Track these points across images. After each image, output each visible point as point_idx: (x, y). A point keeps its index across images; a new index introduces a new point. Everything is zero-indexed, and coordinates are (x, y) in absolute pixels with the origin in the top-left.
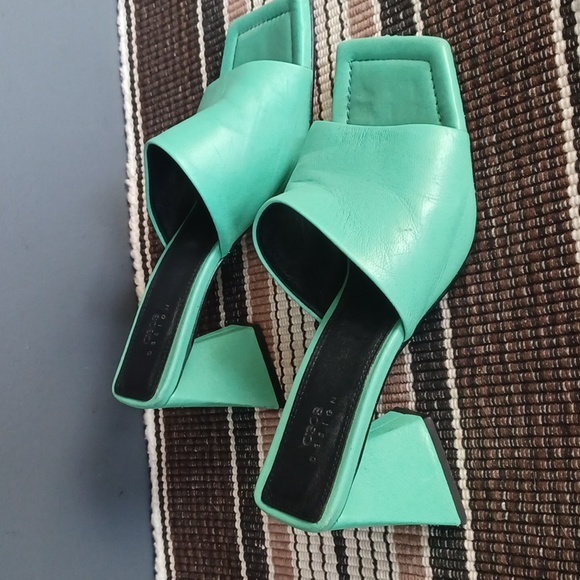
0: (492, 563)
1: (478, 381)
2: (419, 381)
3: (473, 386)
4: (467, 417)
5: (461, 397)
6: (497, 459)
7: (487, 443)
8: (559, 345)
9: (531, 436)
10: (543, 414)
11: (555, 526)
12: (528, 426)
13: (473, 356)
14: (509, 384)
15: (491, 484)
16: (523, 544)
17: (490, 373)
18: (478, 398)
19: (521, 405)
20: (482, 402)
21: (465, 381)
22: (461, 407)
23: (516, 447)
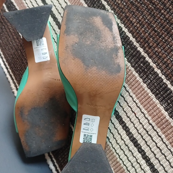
1: (151, 44)
2: (132, 63)
3: (150, 47)
4: (154, 59)
5: (148, 55)
7: (165, 60)
13: (145, 39)
14: (161, 36)
18: (154, 49)
20: (156, 49)
21: (147, 49)
22: (150, 57)
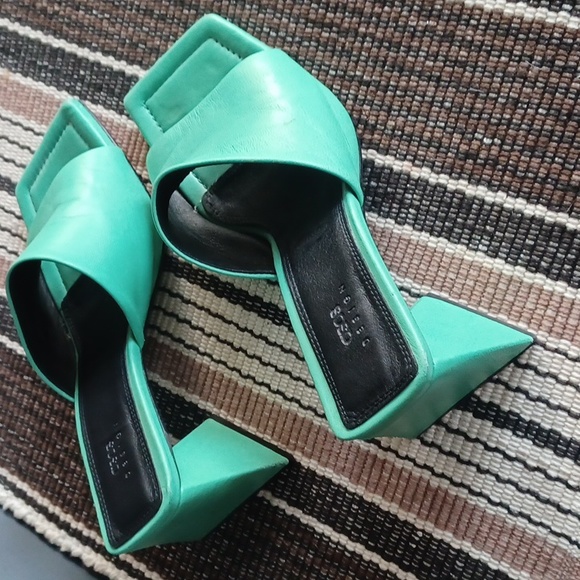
0: (535, 179)
6: (444, 129)
8: (379, 16)
9: (439, 79)
10: (426, 58)
11: (523, 85)
12: (429, 79)
15: (463, 147)
16: (529, 132)
17: (371, 103)
18: (385, 128)
19: (410, 80)
23: (442, 102)
